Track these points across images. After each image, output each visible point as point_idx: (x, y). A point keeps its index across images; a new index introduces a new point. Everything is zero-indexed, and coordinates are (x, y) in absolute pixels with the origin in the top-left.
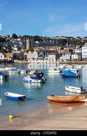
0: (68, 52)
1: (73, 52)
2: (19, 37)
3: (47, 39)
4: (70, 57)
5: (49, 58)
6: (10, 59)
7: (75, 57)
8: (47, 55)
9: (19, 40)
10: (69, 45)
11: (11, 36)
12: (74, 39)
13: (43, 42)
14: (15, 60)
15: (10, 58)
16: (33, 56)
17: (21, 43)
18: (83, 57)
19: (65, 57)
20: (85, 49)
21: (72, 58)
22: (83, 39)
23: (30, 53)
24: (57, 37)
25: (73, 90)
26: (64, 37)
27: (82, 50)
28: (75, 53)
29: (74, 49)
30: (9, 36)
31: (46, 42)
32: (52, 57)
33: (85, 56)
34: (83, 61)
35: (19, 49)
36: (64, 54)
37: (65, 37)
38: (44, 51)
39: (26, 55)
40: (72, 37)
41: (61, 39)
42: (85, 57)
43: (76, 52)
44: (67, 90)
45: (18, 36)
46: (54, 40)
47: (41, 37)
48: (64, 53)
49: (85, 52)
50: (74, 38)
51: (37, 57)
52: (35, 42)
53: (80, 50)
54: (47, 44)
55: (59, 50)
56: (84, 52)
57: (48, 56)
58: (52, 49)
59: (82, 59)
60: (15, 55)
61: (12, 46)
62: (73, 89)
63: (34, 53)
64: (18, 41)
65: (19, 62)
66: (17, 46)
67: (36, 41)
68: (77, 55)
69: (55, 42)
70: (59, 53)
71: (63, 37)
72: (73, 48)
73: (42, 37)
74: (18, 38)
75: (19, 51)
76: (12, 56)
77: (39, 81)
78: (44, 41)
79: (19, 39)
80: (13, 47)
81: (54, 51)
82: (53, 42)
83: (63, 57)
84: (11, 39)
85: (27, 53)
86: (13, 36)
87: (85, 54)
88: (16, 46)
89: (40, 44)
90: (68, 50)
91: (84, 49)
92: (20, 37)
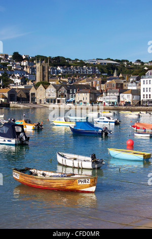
0: (115, 89)
1: (125, 88)
2: (25, 59)
3: (79, 63)
4: (117, 97)
5: (77, 100)
6: (3, 100)
7: (127, 98)
8: (73, 93)
9: (25, 65)
10: (118, 75)
11: (10, 57)
12: (131, 65)
13: (70, 69)
14: (11, 102)
15: (3, 98)
16: (47, 94)
17: (28, 69)
18: (142, 98)
19: (107, 99)
20: (147, 83)
21: (121, 99)
22: (147, 64)
23: (41, 90)
24: (99, 59)
25: (75, 161)
26: (112, 60)
27: (140, 85)
28: (127, 90)
29: (126, 84)
30: (6, 56)
31: (76, 68)
32: (84, 97)
33: (147, 97)
34: (143, 106)
35: (24, 81)
36: (107, 92)
37: (114, 61)
38: (69, 86)
39: (33, 92)
40: (127, 61)
41: (105, 63)
42: (145, 99)
43: (129, 88)
44: (61, 162)
45: (24, 57)
46: (91, 65)
47: (67, 59)
48: (107, 90)
49: (147, 88)
50: (131, 62)
51: (55, 97)
52: (55, 68)
53: (138, 85)
54: (77, 72)
55: (98, 84)
56: (144, 89)
57: (75, 96)
58: (84, 82)
59: (140, 102)
60: (13, 93)
61: (10, 75)
62: (75, 159)
63: (48, 89)
64: (23, 66)
65: (19, 105)
66: (20, 76)
67: (56, 66)
68: (131, 95)
69: (94, 69)
70: (97, 91)
71: (109, 59)
72: (124, 82)
73: (70, 60)
74: (23, 60)
75: (22, 85)
76: (6, 95)
77: (13, 141)
78: (72, 67)
79: (25, 63)
80: (13, 76)
81: (87, 87)
82: (89, 68)
83: (104, 97)
84: (9, 61)
85: (36, 89)
86: (13, 56)
87: (145, 93)
88: (18, 75)
89: (65, 72)
90: (115, 85)
91: (144, 83)
92: (27, 59)
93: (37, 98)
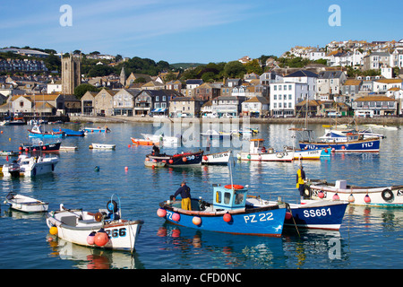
93: (96, 107)
